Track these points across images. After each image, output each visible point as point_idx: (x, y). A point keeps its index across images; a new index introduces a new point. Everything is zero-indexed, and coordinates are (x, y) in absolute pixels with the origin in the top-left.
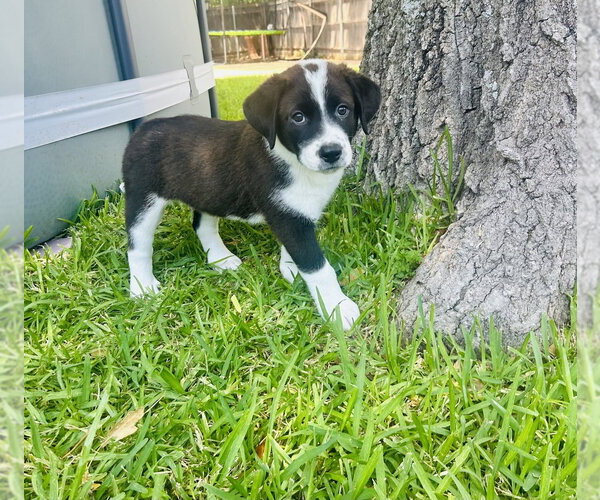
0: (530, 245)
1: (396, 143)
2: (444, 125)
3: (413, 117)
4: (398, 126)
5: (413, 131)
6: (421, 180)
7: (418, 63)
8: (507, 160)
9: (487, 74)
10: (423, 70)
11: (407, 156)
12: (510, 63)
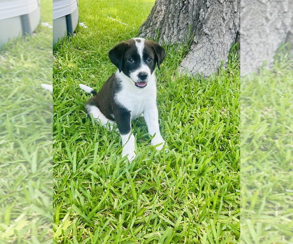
0: (211, 56)
1: (172, 29)
2: (188, 24)
3: (178, 21)
4: (173, 23)
5: (178, 25)
6: (180, 40)
7: (181, 5)
8: (206, 34)
9: (202, 10)
10: (183, 7)
11: (175, 33)
12: (209, 7)
